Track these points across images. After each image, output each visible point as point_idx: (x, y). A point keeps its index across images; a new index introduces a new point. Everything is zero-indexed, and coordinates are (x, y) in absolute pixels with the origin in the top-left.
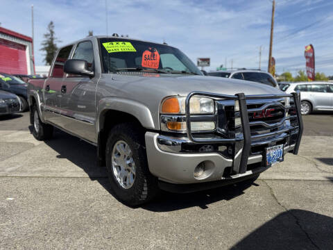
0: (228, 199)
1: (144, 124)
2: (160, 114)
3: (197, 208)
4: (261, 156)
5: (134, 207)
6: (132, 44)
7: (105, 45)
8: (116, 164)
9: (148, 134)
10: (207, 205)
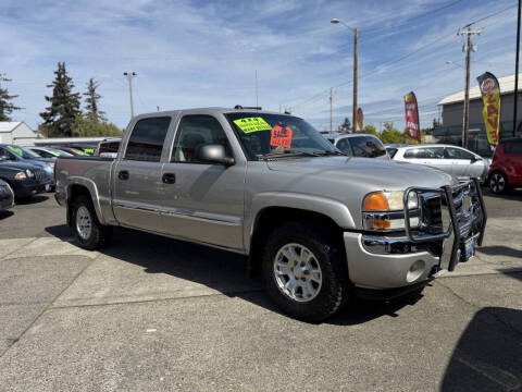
0: (413, 304)
1: (340, 224)
3: (386, 317)
5: (318, 323)
6: (264, 119)
7: (238, 122)
8: (281, 273)
9: (346, 234)
10: (396, 313)
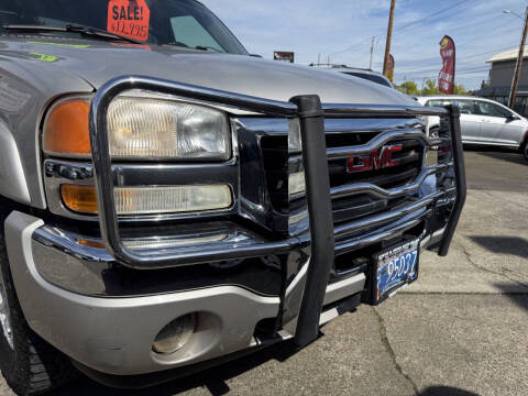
2: (43, 156)
4: (362, 277)
10: (227, 382)
